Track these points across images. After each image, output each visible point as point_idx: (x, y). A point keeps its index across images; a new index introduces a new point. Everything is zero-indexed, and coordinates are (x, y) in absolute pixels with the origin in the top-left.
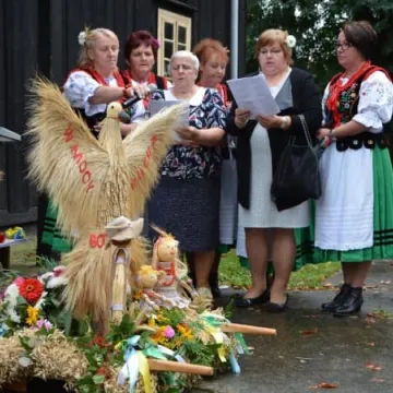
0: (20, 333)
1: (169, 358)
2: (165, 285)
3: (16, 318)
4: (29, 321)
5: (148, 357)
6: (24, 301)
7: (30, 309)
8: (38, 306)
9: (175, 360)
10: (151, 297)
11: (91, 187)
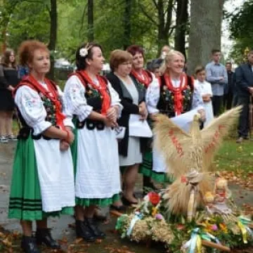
0: (148, 219)
1: (212, 240)
2: (219, 201)
3: (148, 211)
4: (153, 214)
5: (202, 239)
6: (151, 204)
7: (153, 208)
8: (157, 207)
9: (215, 242)
10: (210, 207)
11: (182, 154)
